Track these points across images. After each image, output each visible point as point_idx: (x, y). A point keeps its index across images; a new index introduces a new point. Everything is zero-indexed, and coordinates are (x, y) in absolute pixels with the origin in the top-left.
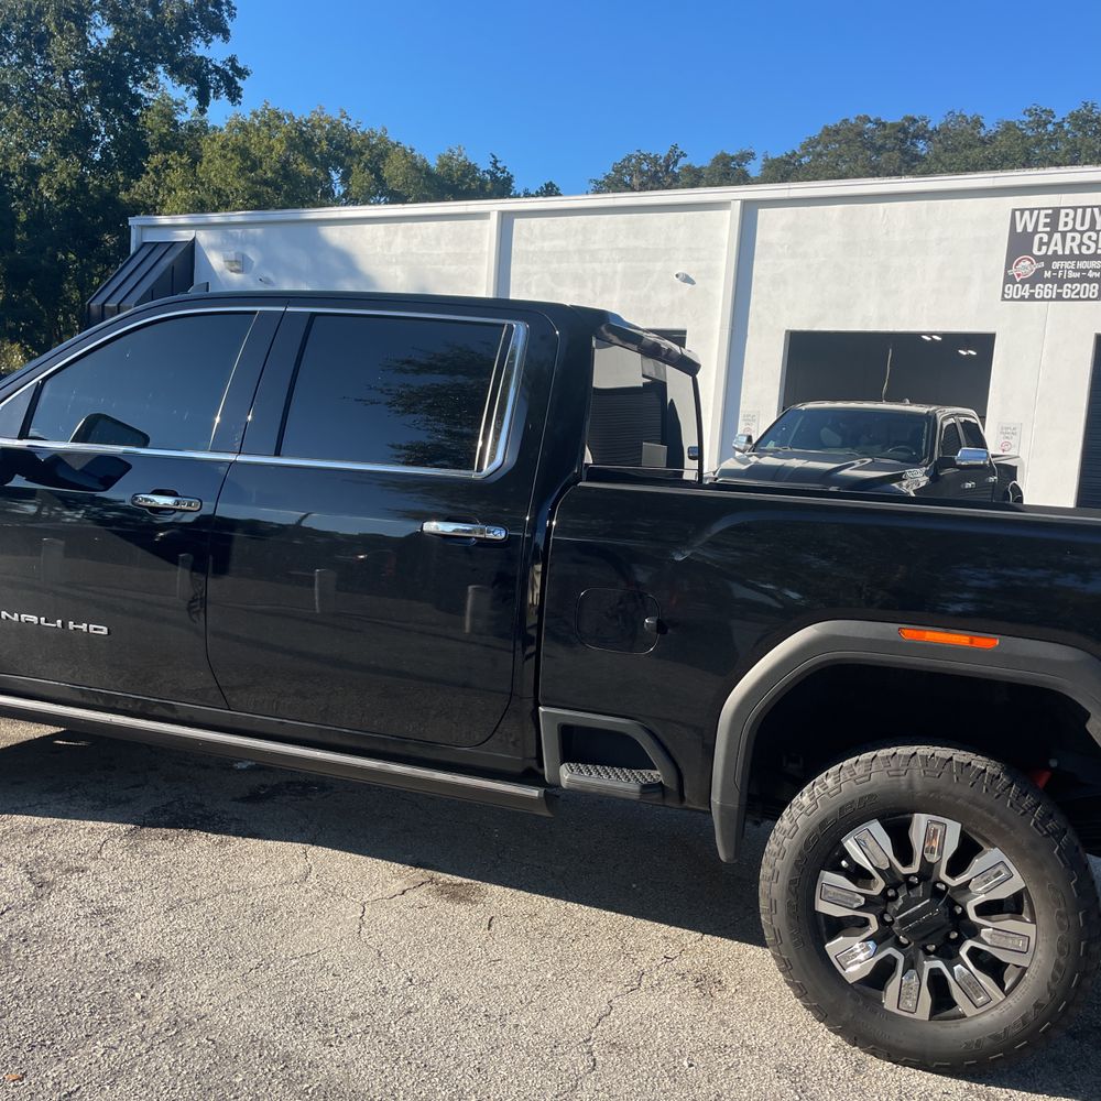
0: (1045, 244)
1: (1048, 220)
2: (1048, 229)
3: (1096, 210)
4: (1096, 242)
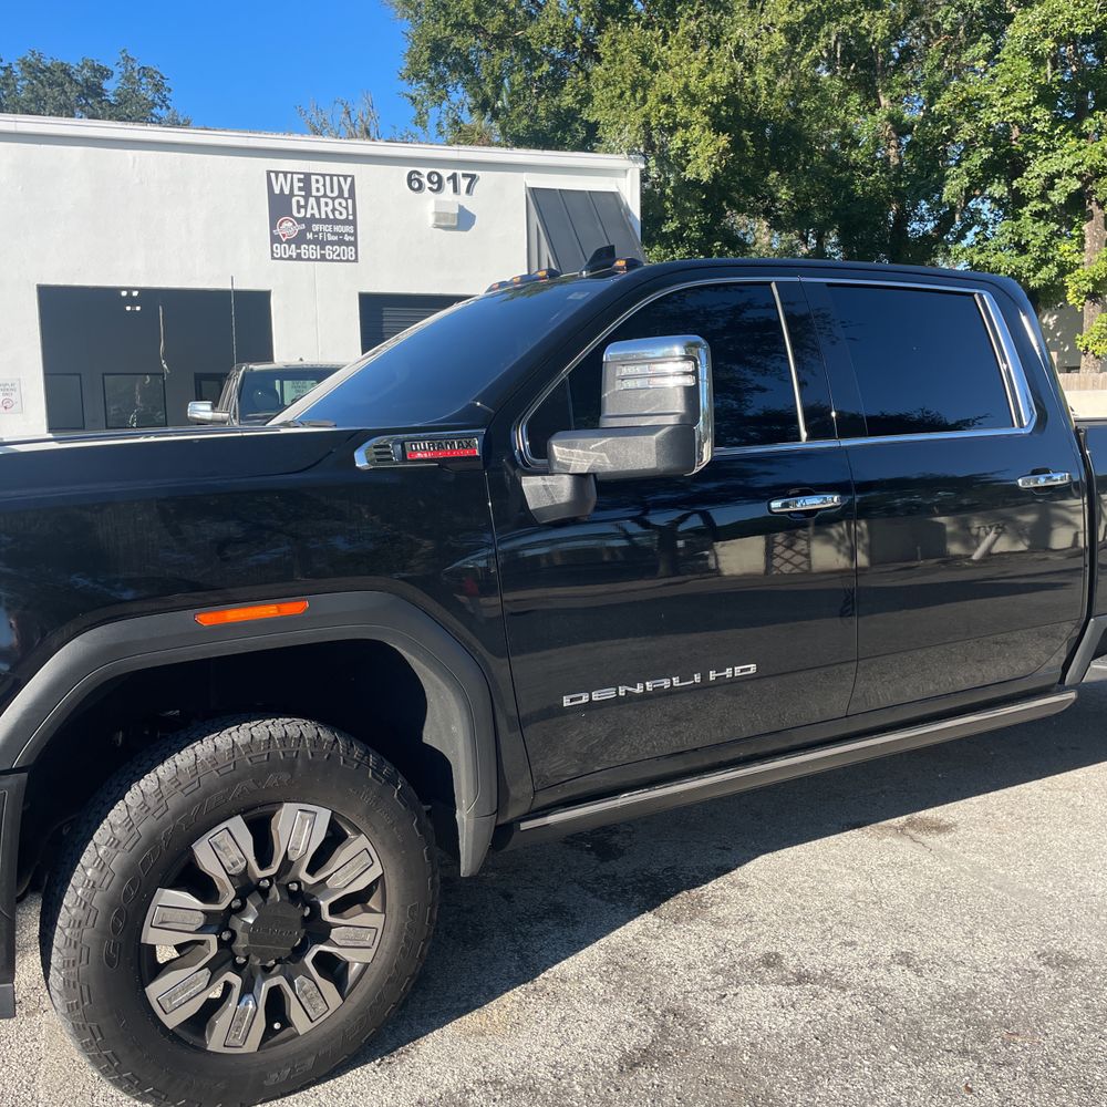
0: (302, 207)
1: (301, 185)
2: (303, 193)
3: (341, 179)
4: (346, 208)
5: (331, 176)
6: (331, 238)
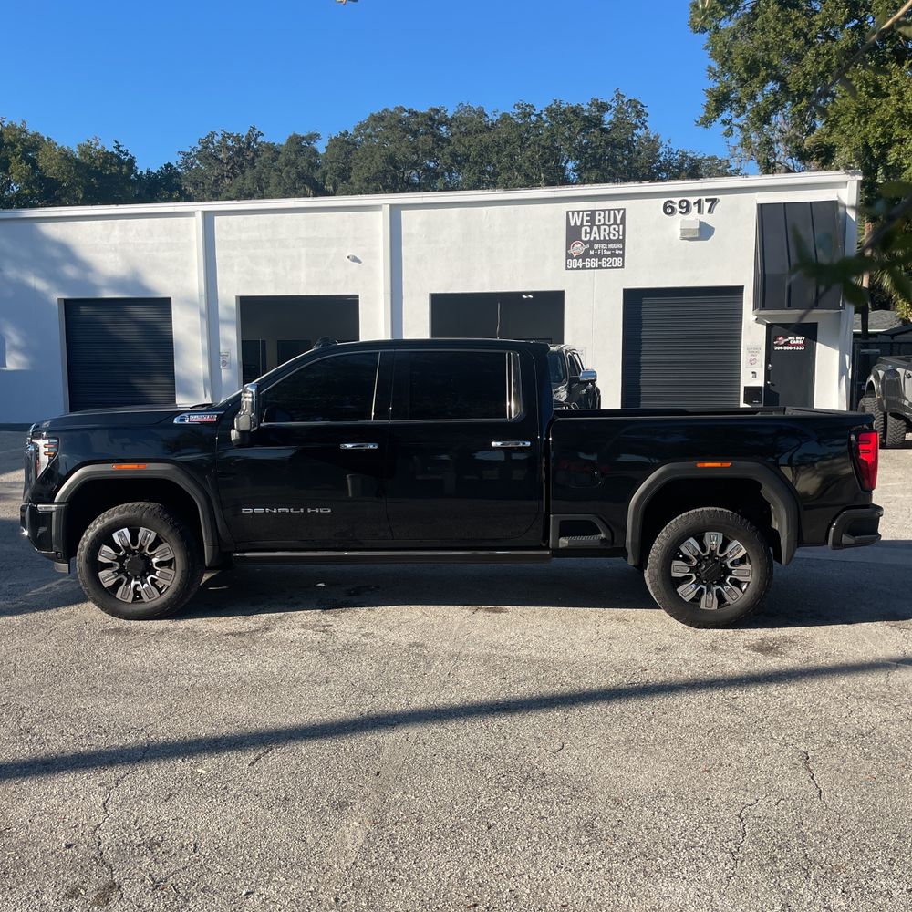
0: (588, 233)
1: (589, 218)
2: (589, 224)
3: (616, 212)
4: (618, 231)
5: (609, 210)
6: (606, 252)
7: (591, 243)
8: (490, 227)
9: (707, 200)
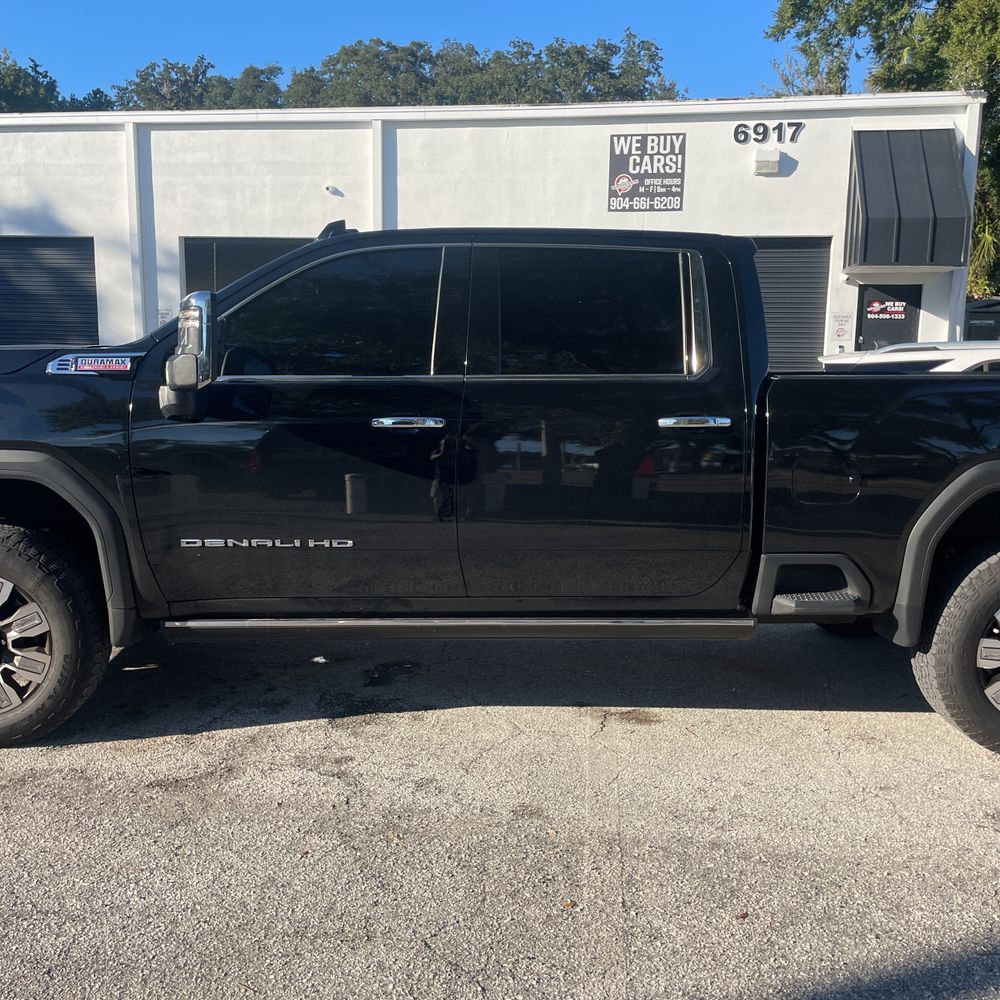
0: (637, 164)
1: (639, 145)
2: (639, 152)
3: (674, 137)
4: (676, 163)
5: (665, 135)
6: (660, 190)
7: (642, 177)
8: (512, 153)
9: (790, 125)
